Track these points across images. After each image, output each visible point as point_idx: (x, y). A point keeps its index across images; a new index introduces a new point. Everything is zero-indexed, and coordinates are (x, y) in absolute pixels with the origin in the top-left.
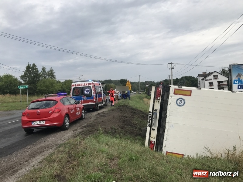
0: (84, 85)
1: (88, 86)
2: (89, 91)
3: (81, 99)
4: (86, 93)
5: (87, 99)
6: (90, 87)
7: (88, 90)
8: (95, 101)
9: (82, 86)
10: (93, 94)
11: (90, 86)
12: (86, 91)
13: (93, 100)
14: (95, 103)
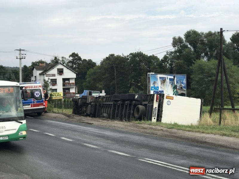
0: (34, 87)
1: (37, 88)
2: (39, 94)
3: (31, 102)
4: (36, 96)
5: (38, 102)
6: (40, 90)
7: (38, 92)
8: (44, 104)
9: (32, 89)
10: (43, 97)
11: (39, 88)
12: (36, 93)
13: (43, 103)
14: (44, 107)
